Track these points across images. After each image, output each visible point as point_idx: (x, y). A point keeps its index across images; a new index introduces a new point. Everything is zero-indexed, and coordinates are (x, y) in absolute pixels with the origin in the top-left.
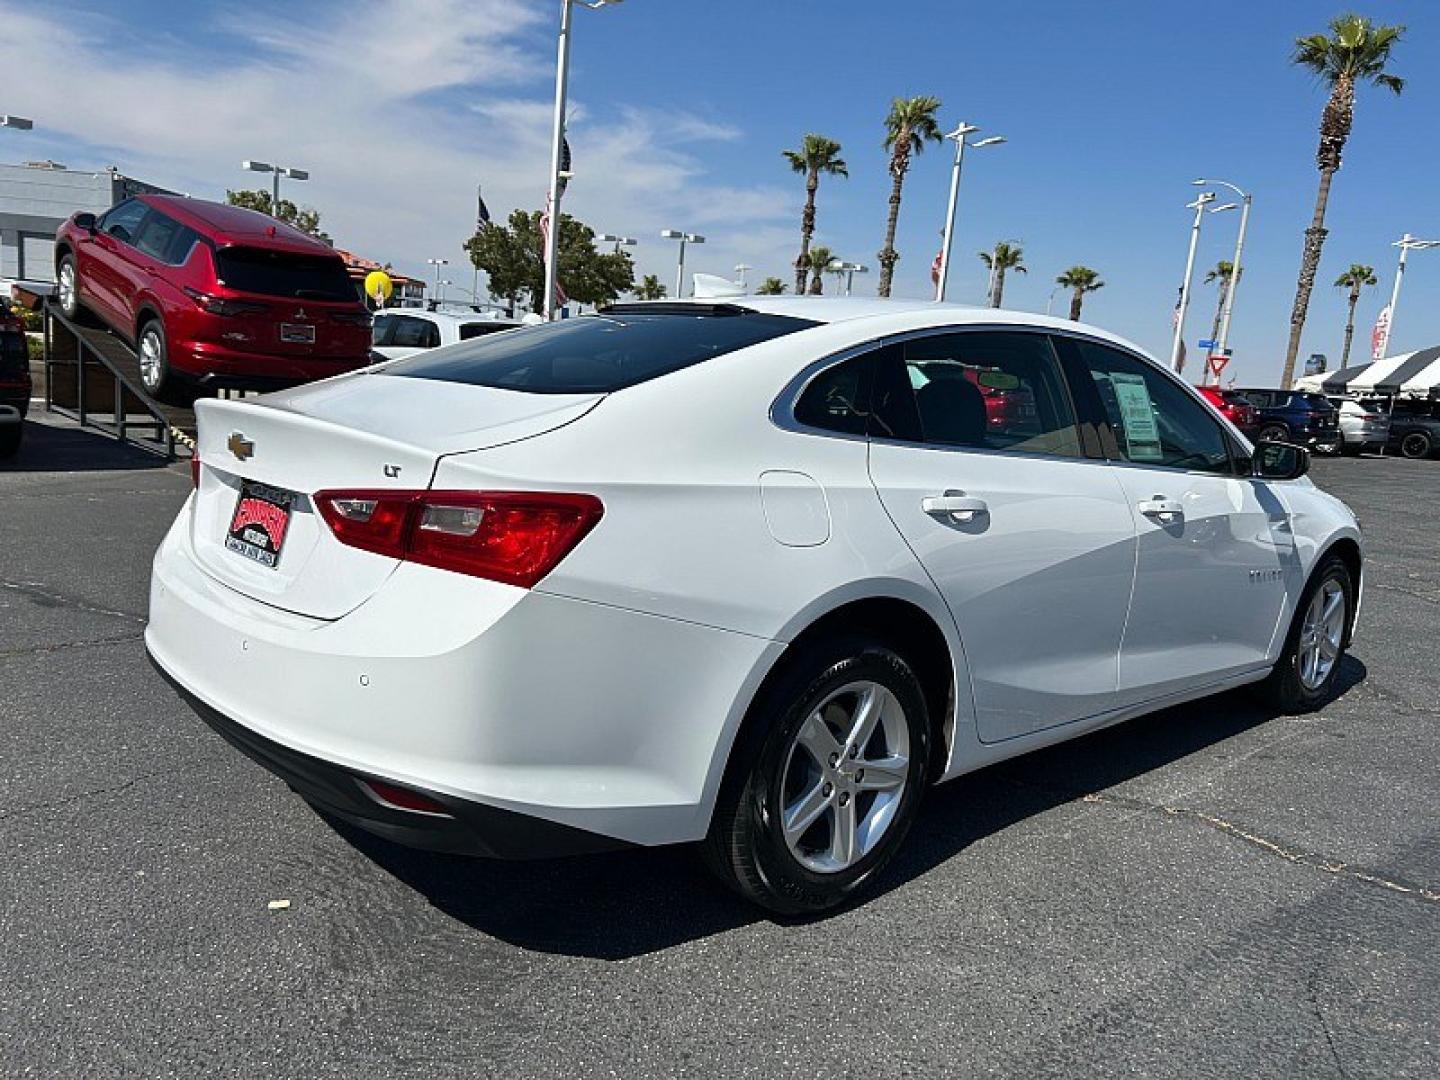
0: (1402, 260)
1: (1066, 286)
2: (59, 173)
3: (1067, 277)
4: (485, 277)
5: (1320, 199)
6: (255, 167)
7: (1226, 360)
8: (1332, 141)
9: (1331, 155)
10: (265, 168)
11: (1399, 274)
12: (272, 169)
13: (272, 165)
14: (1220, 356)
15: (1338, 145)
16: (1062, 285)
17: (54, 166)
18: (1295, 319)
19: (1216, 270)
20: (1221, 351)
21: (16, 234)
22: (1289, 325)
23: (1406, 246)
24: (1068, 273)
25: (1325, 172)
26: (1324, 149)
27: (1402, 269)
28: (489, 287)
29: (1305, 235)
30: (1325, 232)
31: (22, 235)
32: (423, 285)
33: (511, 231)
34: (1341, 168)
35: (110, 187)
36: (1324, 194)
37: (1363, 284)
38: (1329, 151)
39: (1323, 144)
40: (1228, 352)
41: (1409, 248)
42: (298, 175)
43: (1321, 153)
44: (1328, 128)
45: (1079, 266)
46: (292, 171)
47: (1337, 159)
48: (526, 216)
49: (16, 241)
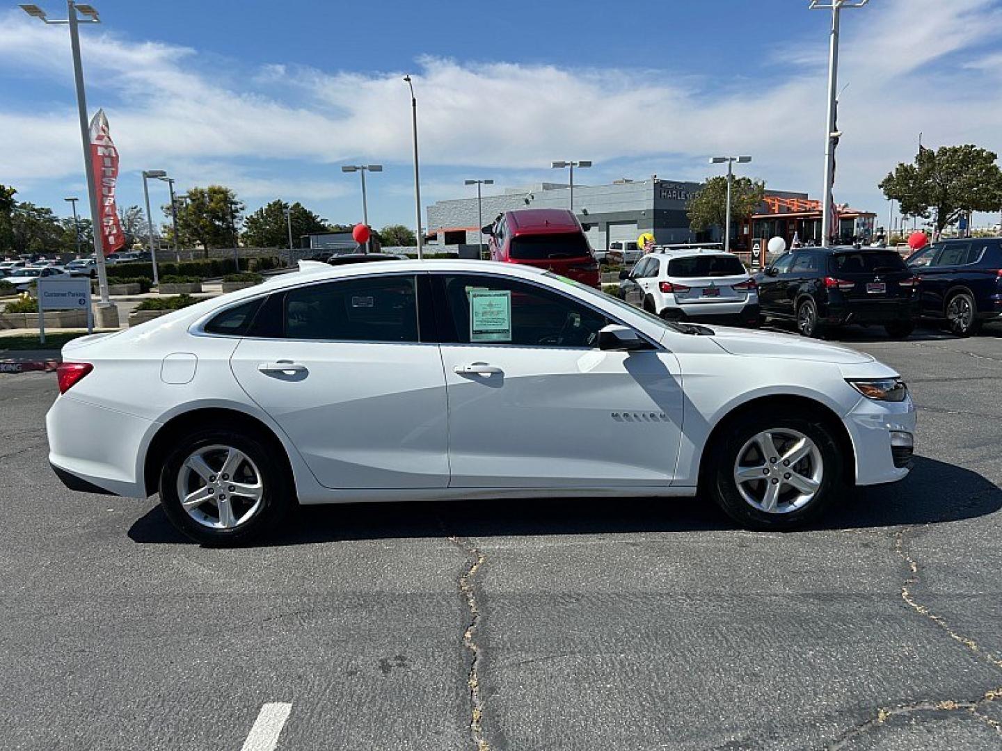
2: (628, 185)
4: (896, 204)
6: (716, 160)
10: (722, 160)
12: (727, 160)
13: (726, 157)
17: (626, 181)
21: (605, 224)
28: (901, 211)
31: (609, 224)
32: (874, 215)
33: (916, 166)
35: (652, 187)
42: (742, 160)
46: (740, 158)
48: (933, 153)
49: (605, 228)
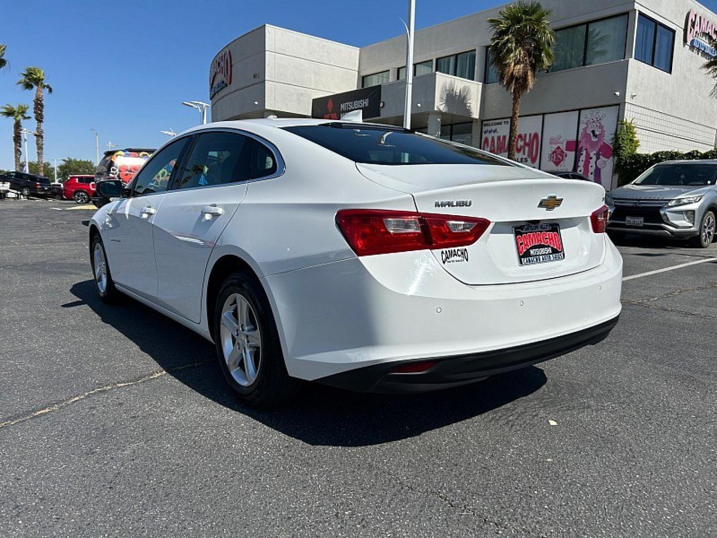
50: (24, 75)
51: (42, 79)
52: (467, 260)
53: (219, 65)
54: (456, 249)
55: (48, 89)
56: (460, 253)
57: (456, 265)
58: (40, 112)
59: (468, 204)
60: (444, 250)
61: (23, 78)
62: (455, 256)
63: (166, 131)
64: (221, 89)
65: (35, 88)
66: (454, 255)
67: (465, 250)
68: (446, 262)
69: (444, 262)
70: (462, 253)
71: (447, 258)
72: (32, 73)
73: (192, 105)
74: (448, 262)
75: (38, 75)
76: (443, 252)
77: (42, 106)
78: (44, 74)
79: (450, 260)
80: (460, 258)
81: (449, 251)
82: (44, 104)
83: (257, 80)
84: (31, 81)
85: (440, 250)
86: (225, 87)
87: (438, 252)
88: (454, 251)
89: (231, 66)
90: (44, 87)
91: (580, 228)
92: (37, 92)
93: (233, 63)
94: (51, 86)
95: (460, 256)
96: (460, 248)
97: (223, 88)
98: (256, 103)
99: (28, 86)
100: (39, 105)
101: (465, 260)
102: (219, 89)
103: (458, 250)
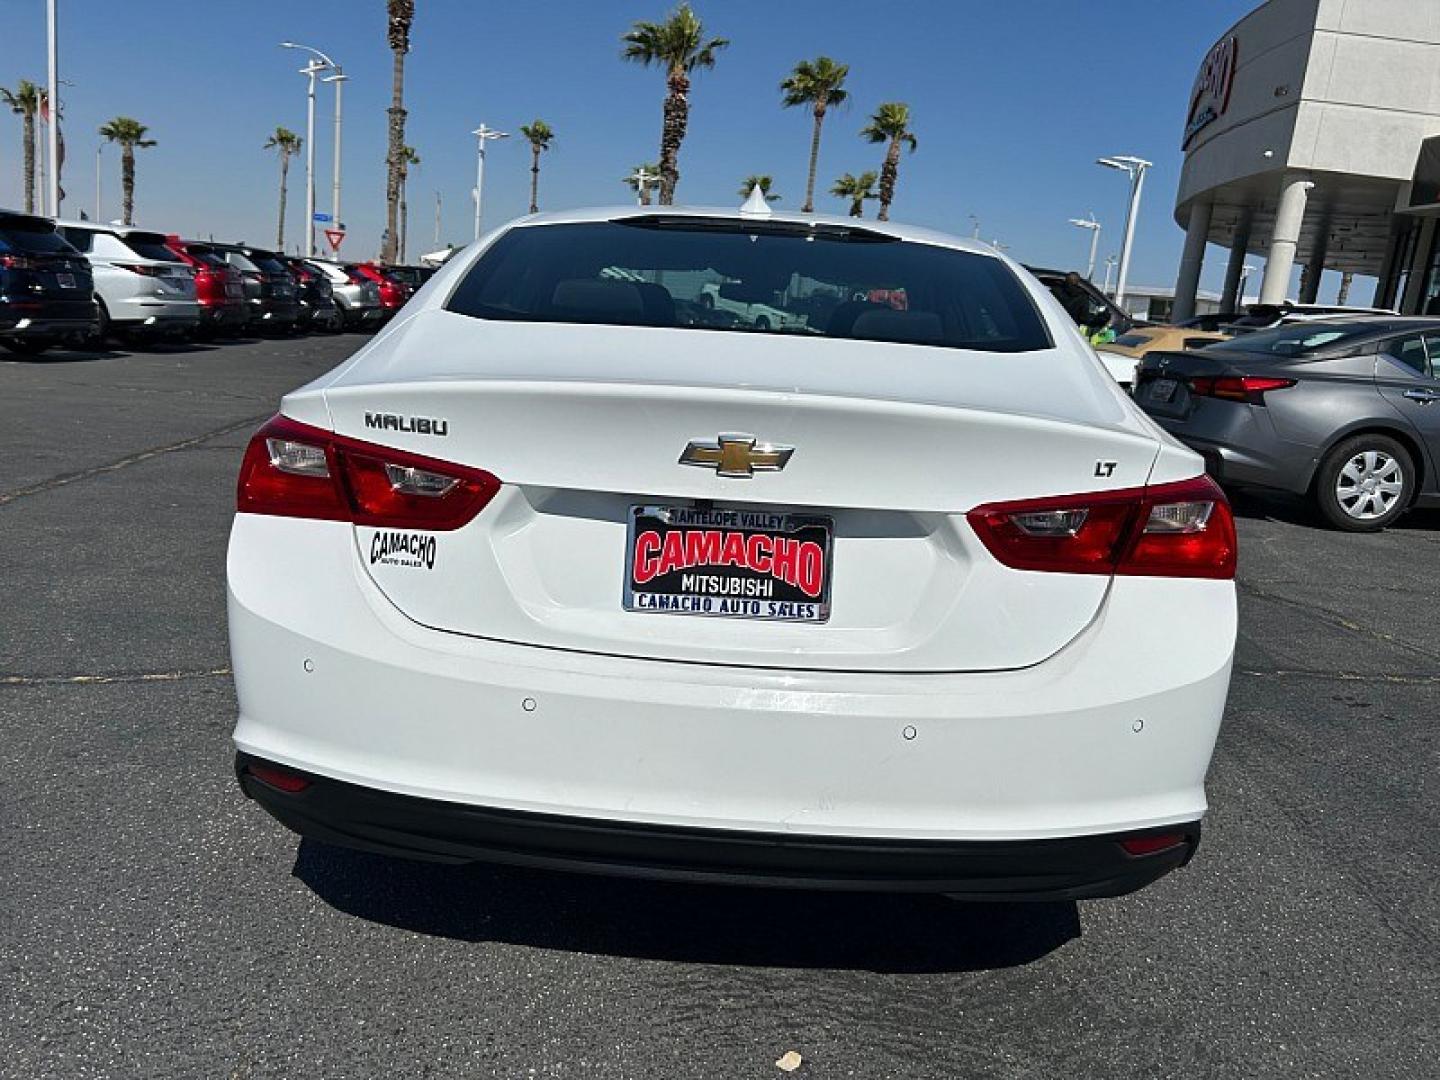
0: (481, 148)
1: (112, 139)
3: (112, 128)
5: (396, 79)
7: (342, 235)
8: (399, 22)
9: (401, 37)
11: (481, 160)
14: (336, 230)
15: (406, 27)
16: (105, 137)
18: (391, 197)
19: (275, 136)
20: (336, 226)
22: (386, 202)
23: (483, 135)
24: (113, 124)
25: (398, 53)
26: (393, 30)
27: (483, 156)
29: (387, 114)
30: (404, 113)
34: (410, 51)
36: (399, 75)
37: (408, 163)
38: (398, 32)
39: (392, 24)
40: (342, 227)
41: (485, 138)
43: (391, 33)
44: (395, 9)
45: (126, 116)
47: (406, 42)
50: (876, 118)
51: (903, 125)
52: (430, 565)
53: (1210, 73)
54: (410, 533)
55: (910, 143)
56: (416, 545)
57: (400, 573)
58: (888, 186)
59: (440, 428)
60: (382, 531)
61: (872, 124)
62: (403, 550)
63: (1079, 218)
64: (1204, 126)
65: (889, 139)
66: (402, 547)
67: (432, 540)
68: (378, 561)
69: (373, 560)
70: (422, 547)
71: (384, 550)
72: (887, 115)
73: (1115, 164)
74: (384, 561)
75: (898, 117)
76: (377, 535)
77: (894, 173)
78: (907, 115)
79: (389, 556)
80: (414, 558)
81: (393, 535)
82: (898, 172)
83: (1281, 101)
84: (886, 127)
85: (373, 530)
86: (1212, 120)
87: (367, 532)
88: (405, 537)
89: (1233, 72)
90: (905, 137)
91: (937, 544)
92: (891, 148)
93: (1237, 67)
94: (916, 138)
95: (414, 552)
96: (419, 533)
97: (1208, 123)
98: (1269, 153)
99: (878, 137)
100: (890, 172)
101: (424, 564)
102: (1201, 124)
103: (415, 537)
